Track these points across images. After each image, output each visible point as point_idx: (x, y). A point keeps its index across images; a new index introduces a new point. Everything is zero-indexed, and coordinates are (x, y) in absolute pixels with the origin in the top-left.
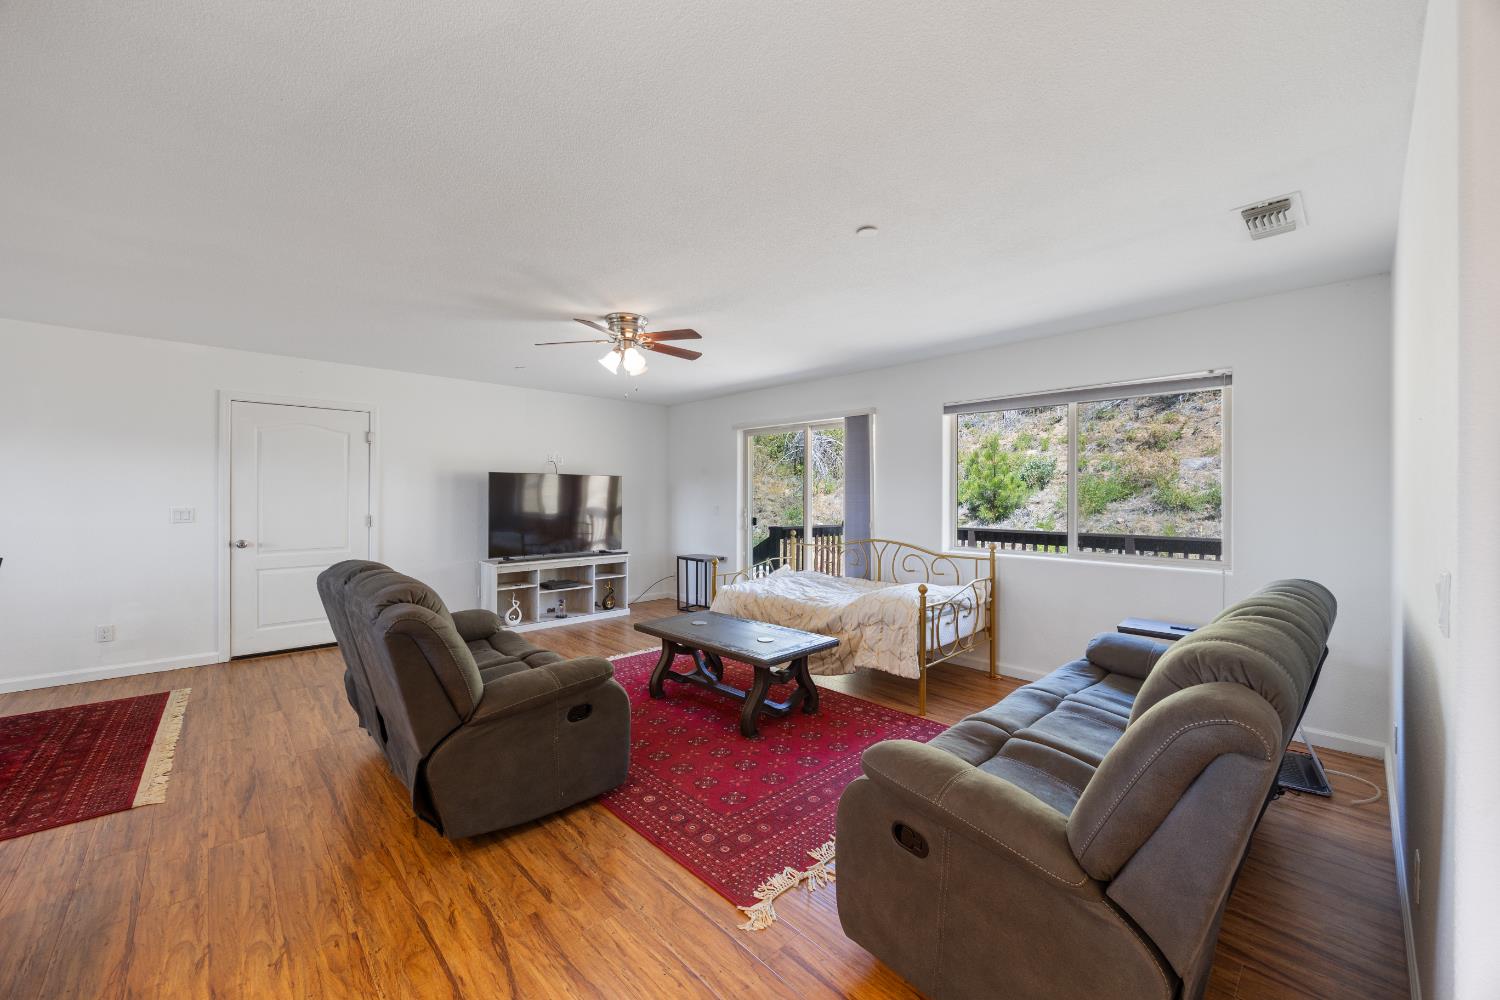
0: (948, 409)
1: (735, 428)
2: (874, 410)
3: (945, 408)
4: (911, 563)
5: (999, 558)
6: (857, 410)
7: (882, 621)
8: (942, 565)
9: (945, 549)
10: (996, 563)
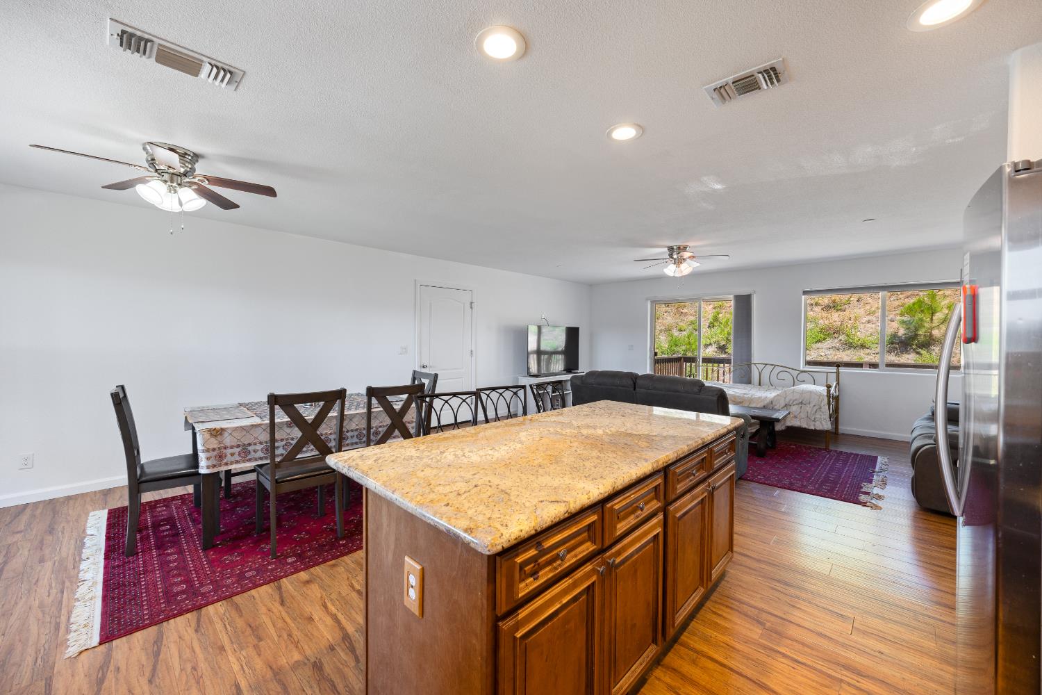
0: (805, 293)
1: (647, 300)
2: (755, 292)
3: (804, 292)
4: (781, 376)
5: (842, 372)
6: (743, 291)
7: (801, 403)
8: (802, 377)
9: (801, 369)
10: (840, 375)
